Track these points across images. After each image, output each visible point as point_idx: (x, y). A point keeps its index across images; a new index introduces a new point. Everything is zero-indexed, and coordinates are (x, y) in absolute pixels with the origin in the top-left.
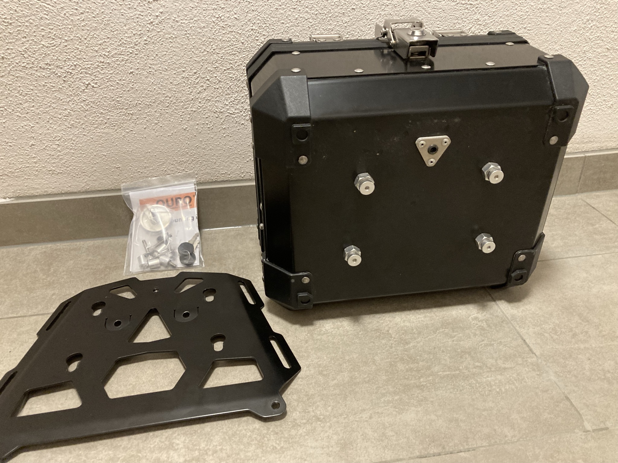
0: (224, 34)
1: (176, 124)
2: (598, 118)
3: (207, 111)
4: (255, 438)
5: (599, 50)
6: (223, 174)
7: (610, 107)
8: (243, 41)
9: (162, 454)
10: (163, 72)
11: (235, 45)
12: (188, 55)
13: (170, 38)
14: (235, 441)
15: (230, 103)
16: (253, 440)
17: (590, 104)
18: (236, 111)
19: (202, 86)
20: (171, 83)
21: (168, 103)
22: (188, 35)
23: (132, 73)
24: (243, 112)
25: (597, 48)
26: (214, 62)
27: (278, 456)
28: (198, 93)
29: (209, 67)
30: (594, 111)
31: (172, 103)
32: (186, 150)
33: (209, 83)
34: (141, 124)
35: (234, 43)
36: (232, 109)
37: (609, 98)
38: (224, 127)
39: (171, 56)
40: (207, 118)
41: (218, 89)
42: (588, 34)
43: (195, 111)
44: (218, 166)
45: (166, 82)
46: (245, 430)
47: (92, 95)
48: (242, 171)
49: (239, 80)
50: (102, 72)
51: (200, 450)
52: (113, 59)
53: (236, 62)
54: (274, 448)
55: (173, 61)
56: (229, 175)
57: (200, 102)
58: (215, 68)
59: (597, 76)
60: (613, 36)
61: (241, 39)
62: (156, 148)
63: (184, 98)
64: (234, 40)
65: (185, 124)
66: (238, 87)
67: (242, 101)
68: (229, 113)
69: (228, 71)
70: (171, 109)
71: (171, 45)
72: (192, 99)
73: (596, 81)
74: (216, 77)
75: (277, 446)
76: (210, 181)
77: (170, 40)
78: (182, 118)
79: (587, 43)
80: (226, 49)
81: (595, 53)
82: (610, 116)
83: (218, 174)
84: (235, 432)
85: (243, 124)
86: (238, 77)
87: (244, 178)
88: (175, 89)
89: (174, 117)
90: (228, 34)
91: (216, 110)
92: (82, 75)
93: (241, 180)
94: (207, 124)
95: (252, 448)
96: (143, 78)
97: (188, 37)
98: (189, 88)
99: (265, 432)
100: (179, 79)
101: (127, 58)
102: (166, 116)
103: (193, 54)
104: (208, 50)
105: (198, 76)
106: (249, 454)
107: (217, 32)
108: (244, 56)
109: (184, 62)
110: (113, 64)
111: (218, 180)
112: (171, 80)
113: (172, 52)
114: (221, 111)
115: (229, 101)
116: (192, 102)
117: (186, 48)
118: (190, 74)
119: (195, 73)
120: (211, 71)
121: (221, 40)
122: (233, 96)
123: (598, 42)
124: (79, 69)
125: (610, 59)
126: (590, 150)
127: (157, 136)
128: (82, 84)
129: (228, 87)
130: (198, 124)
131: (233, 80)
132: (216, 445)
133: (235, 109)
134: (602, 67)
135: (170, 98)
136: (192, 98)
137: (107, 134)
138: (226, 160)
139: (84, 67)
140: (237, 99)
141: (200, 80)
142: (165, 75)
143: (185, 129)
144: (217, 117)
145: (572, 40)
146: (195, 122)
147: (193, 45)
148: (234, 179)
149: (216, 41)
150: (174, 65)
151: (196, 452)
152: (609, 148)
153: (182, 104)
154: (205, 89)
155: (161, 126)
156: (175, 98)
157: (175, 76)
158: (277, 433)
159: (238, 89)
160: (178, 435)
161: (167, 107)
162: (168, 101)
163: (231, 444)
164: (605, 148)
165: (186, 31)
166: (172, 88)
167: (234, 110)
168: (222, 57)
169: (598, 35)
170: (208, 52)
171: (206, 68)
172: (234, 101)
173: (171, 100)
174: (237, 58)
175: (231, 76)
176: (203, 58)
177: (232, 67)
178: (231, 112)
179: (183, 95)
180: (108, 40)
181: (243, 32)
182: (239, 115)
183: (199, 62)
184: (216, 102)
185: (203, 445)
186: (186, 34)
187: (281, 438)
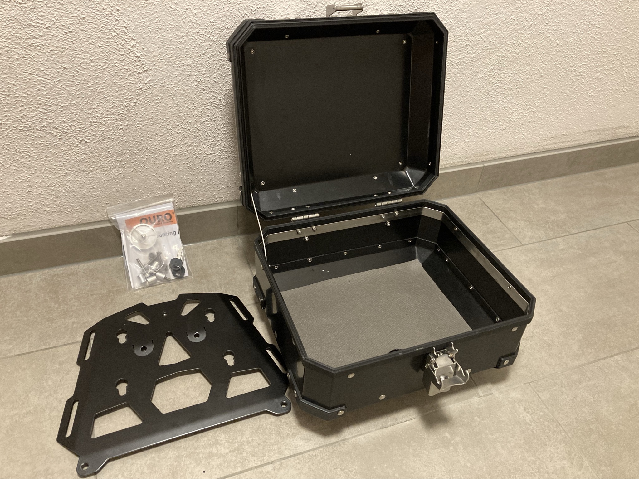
0: (204, 94)
1: (160, 166)
2: (494, 137)
3: (187, 154)
4: (273, 428)
5: (498, 90)
6: (199, 201)
7: (504, 129)
8: (220, 99)
9: (213, 449)
10: (150, 127)
11: (213, 102)
12: (172, 112)
13: (157, 99)
14: (260, 433)
15: (207, 146)
16: (272, 431)
17: (490, 128)
18: (213, 152)
19: (184, 135)
20: (157, 134)
21: (154, 150)
22: (173, 97)
23: (122, 129)
24: (218, 152)
25: (497, 89)
26: (194, 116)
27: (292, 440)
28: (180, 141)
29: (190, 120)
30: (492, 133)
31: (157, 149)
32: (168, 185)
33: (189, 132)
34: (129, 168)
35: (213, 101)
36: (209, 151)
37: (503, 123)
38: (201, 165)
39: (158, 114)
40: (187, 159)
41: (197, 136)
42: (491, 79)
43: (177, 155)
44: (196, 195)
45: (153, 133)
46: (265, 424)
47: (85, 149)
48: (216, 197)
49: (216, 129)
50: (95, 130)
51: (238, 442)
52: (105, 119)
53: (214, 115)
54: (288, 434)
55: (159, 118)
56: (205, 200)
57: (181, 148)
58: (196, 120)
59: (496, 108)
60: (508, 80)
61: (219, 97)
62: (142, 185)
63: (168, 146)
64: (212, 98)
65: (168, 165)
66: (215, 134)
67: (218, 144)
68: (206, 154)
69: (207, 122)
70: (156, 154)
71: (157, 105)
72: (175, 146)
73: (495, 111)
74: (196, 127)
75: (290, 433)
76: (188, 207)
77: (157, 101)
78: (165, 161)
79: (490, 85)
80: (205, 105)
81: (495, 92)
82: (503, 136)
83: (195, 201)
84: (259, 427)
85: (218, 161)
86: (215, 126)
87: (218, 202)
88: (160, 139)
89: (159, 160)
90: (208, 94)
91: (195, 152)
92: (76, 133)
93: (215, 204)
94: (187, 164)
95: (273, 436)
96: (132, 132)
97: (173, 98)
98: (173, 137)
99: (279, 423)
100: (163, 131)
101: (118, 117)
102: (151, 160)
103: (176, 110)
104: (190, 107)
105: (180, 127)
106: (272, 441)
107: (198, 93)
108: (221, 110)
109: (168, 117)
110: (105, 123)
111: (195, 206)
112: (156, 132)
113: (158, 110)
114: (200, 153)
115: (207, 145)
116: (175, 147)
117: (170, 106)
118: (173, 126)
119: (178, 125)
120: (192, 123)
121: (201, 99)
122: (211, 141)
123: (498, 84)
124: (73, 129)
125: (506, 96)
126: (487, 160)
127: (143, 176)
128: (76, 141)
129: (206, 134)
130: (179, 164)
131: (211, 128)
132: (248, 438)
133: (212, 151)
134: (500, 102)
135: (155, 146)
136: (175, 144)
137: (98, 178)
138: (203, 190)
139: (78, 127)
140: (214, 143)
141: (182, 131)
142: (151, 128)
143: (168, 169)
144: (196, 158)
145: (479, 84)
146: (177, 163)
147: (177, 104)
148: (209, 203)
149: (197, 100)
150: (160, 120)
151: (236, 444)
152: (501, 158)
153: (166, 150)
154: (186, 138)
155: (147, 168)
156: (160, 145)
157: (160, 129)
158: (288, 424)
159: (214, 135)
160: (219, 433)
161: (153, 153)
162: (153, 149)
163: (258, 436)
164: (498, 158)
165: (171, 94)
166: (157, 138)
167: (210, 151)
168: (202, 111)
169: (499, 79)
170: (189, 108)
171: (188, 121)
172: (211, 145)
173: (156, 147)
174: (214, 112)
175: (209, 126)
176: (185, 114)
177: (210, 119)
178: (208, 153)
179: (166, 143)
180: (101, 104)
181: (221, 92)
182: (215, 155)
183: (182, 117)
184: (195, 146)
185: (239, 439)
186: (171, 96)
187: (291, 426)
